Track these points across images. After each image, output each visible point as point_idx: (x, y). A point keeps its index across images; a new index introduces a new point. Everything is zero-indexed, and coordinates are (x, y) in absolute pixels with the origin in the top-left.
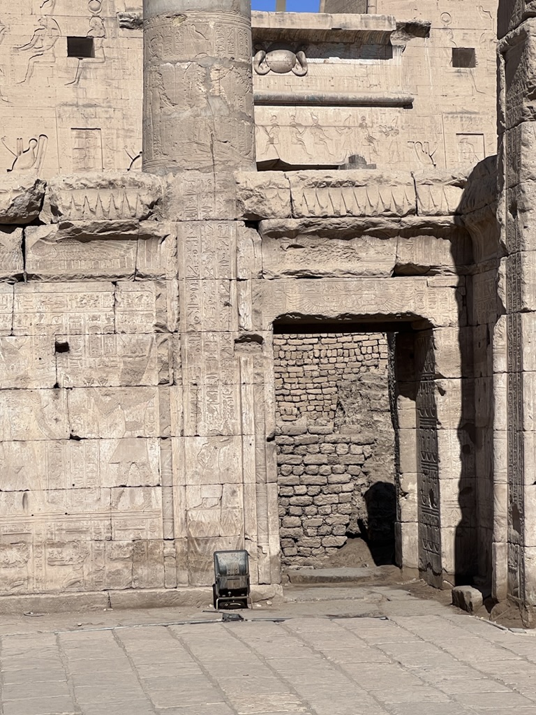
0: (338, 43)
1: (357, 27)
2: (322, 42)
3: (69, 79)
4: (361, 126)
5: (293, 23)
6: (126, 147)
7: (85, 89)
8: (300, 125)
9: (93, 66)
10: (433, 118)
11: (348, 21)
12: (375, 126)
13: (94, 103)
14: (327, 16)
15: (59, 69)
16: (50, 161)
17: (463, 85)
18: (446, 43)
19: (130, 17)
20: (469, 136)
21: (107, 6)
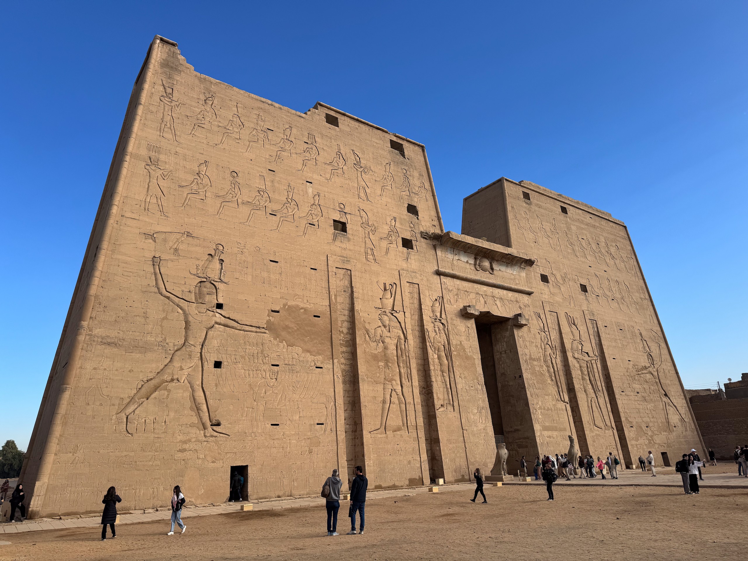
3: (403, 258)
4: (516, 301)
6: (429, 295)
7: (411, 264)
9: (413, 253)
13: (415, 271)
15: (399, 252)
16: (398, 297)
17: (546, 290)
18: (538, 271)
19: (427, 234)
20: (552, 313)
21: (416, 227)
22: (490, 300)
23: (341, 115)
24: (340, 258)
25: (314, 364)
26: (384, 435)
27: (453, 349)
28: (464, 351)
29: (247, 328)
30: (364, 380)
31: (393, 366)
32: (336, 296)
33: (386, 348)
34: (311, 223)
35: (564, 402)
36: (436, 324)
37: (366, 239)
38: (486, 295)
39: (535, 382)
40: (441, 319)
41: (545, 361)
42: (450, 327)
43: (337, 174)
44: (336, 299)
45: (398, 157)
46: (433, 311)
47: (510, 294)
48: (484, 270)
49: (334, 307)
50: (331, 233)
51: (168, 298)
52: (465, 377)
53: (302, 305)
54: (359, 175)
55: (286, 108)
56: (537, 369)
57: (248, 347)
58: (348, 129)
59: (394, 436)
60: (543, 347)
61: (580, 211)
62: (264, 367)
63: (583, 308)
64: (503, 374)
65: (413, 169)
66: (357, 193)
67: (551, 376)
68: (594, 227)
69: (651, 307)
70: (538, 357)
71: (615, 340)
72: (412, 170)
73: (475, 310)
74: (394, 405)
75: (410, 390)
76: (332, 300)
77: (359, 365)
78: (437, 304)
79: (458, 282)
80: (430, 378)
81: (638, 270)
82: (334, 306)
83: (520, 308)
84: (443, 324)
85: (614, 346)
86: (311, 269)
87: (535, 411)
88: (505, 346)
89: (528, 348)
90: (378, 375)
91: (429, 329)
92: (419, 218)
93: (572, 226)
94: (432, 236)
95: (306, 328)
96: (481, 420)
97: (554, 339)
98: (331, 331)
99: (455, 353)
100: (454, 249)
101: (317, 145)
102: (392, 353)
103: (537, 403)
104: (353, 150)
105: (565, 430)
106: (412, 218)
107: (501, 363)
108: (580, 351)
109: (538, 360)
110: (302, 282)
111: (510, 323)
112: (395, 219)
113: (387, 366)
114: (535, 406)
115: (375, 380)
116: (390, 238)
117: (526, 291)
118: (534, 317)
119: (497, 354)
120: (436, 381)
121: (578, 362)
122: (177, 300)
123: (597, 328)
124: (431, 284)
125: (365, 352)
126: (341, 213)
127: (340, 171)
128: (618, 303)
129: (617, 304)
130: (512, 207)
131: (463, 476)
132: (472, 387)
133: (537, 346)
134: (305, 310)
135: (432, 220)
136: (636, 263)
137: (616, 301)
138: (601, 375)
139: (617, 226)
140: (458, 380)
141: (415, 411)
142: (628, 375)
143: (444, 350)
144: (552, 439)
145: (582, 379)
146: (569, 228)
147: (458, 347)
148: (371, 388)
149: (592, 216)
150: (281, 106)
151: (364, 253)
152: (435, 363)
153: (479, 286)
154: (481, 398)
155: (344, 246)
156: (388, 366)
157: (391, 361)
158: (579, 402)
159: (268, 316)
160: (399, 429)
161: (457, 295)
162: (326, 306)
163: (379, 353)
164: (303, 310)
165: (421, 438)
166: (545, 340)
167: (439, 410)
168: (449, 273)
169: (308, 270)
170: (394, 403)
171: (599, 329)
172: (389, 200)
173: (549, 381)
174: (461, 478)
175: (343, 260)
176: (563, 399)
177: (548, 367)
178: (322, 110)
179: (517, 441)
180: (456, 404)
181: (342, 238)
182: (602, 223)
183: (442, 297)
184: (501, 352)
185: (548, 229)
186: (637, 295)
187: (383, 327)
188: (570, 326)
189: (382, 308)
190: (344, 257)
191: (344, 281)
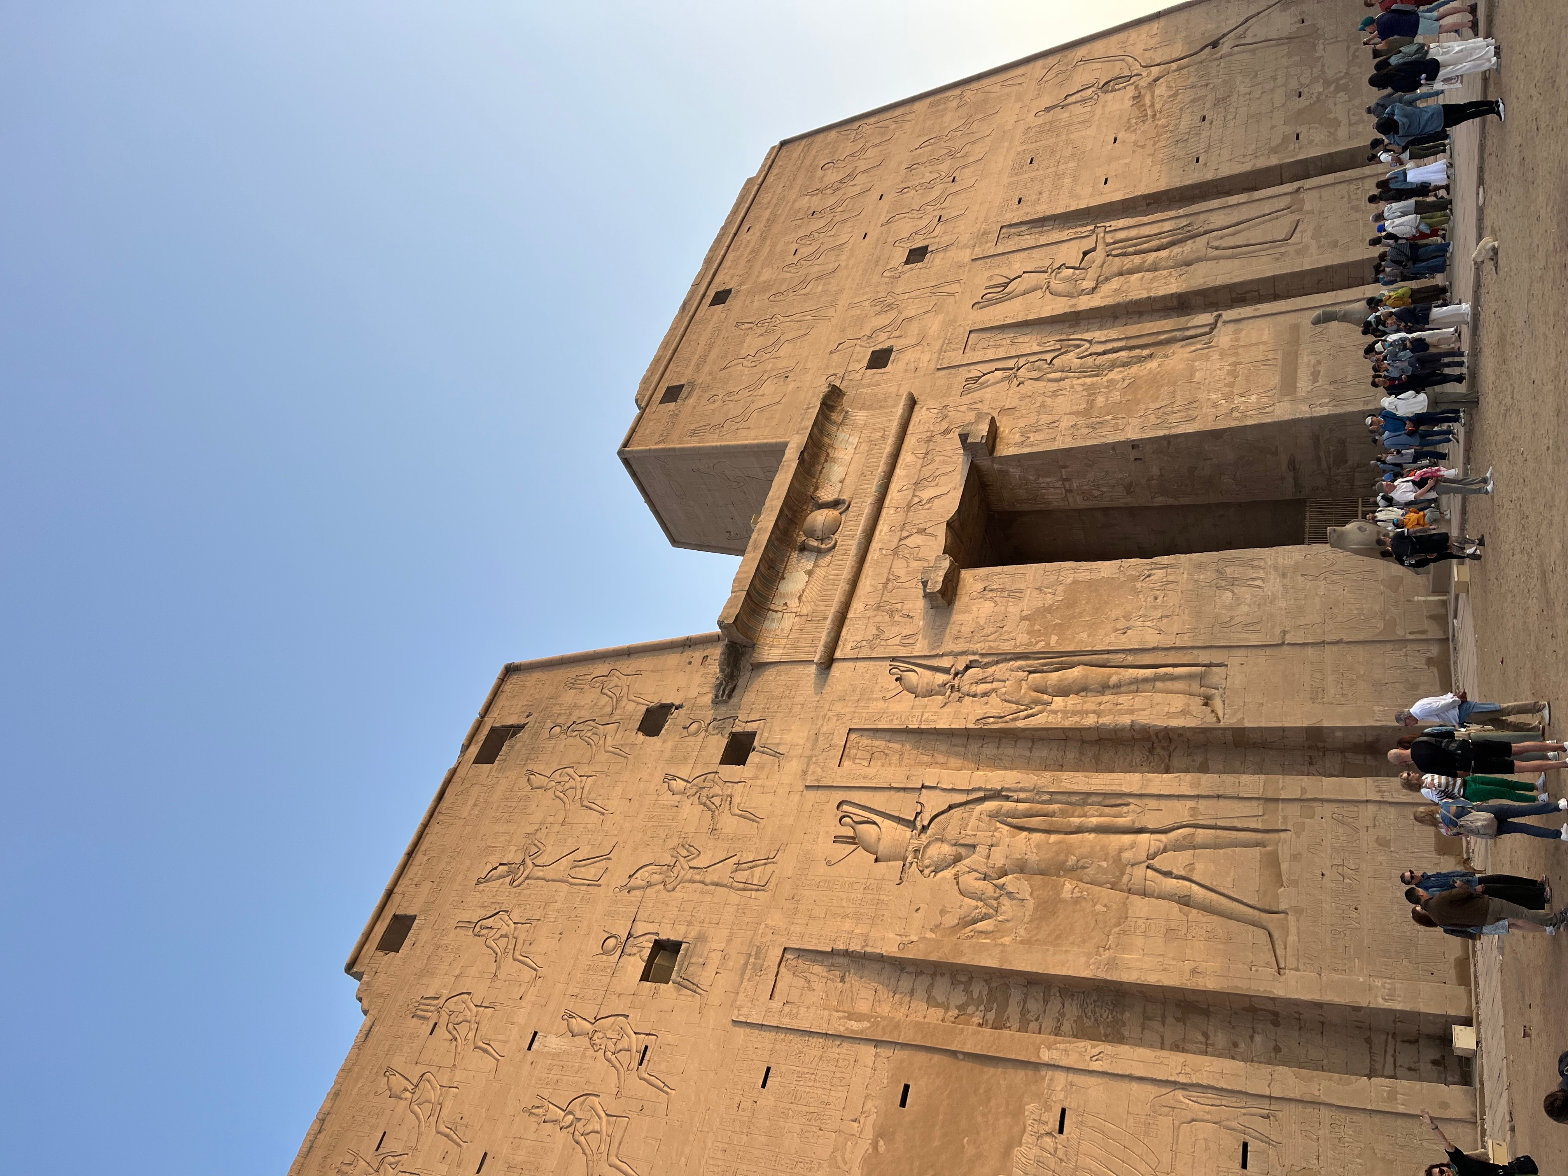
1: (802, 435)
3: (773, 768)
6: (884, 698)
7: (793, 746)
8: (910, 502)
9: (766, 735)
10: (939, 376)
12: (932, 429)
13: (813, 736)
14: (784, 464)
15: (756, 778)
16: (878, 801)
17: (910, 356)
18: (858, 376)
19: (721, 684)
20: (970, 342)
21: (699, 714)
22: (919, 517)
23: (389, 904)
24: (747, 976)
25: (1048, 1139)
26: (1291, 918)
27: (1040, 646)
28: (1049, 610)
30: (1112, 963)
31: (1077, 852)
32: (851, 1016)
33: (1021, 868)
34: (638, 1057)
35: (1213, 326)
36: (965, 689)
37: (708, 880)
38: (903, 527)
39: (1153, 406)
40: (953, 671)
41: (1098, 371)
42: (978, 647)
43: (527, 943)
44: (858, 1017)
45: (518, 746)
46: (930, 693)
47: (906, 457)
48: (834, 528)
49: (884, 1029)
50: (675, 995)
52: (1127, 618)
53: (865, 1145)
54: (540, 874)
56: (1116, 396)
58: (426, 887)
59: (1295, 883)
60: (1058, 375)
61: (730, 256)
63: (967, 259)
64: (1129, 489)
65: (555, 705)
66: (584, 888)
67: (1141, 360)
68: (771, 221)
69: (984, 82)
70: (1085, 393)
71: (1059, 176)
72: (556, 709)
73: (936, 568)
74: (1197, 866)
75: (1153, 803)
76: (862, 1032)
77: (1064, 972)
78: (912, 678)
79: (857, 606)
80: (1123, 729)
81: (888, 115)
82: (880, 1028)
83: (947, 432)
84: (968, 668)
85: (1074, 181)
86: (764, 1086)
87: (1235, 414)
88: (1049, 480)
89: (1056, 418)
90: (1099, 907)
91: (980, 712)
92: (677, 703)
93: (763, 279)
94: (727, 670)
95: (936, 1143)
96: (1256, 583)
97: (1039, 344)
98: (954, 1053)
99: (1054, 639)
100: (769, 610)
101: (445, 993)
102: (1038, 846)
103: (1215, 405)
104: (478, 883)
105: (1295, 328)
106: (675, 724)
107: (1096, 493)
108: (1077, 272)
109: (1091, 392)
110: (798, 1128)
111: (984, 462)
112: (669, 778)
113: (1073, 871)
114: (1222, 411)
115: (1114, 921)
116: (717, 801)
117: (902, 415)
118: (977, 395)
119: (1071, 499)
120: (1132, 712)
121: (1107, 279)
123: (1022, 223)
124: (854, 690)
125: (1027, 942)
126: (627, 950)
127: (522, 933)
128: (964, 167)
129: (966, 170)
130: (694, 433)
131: (1430, 662)
132: (1156, 598)
133: (1055, 394)
134: (882, 1133)
135: (690, 663)
136: (872, 120)
137: (957, 172)
138: (1146, 219)
139: (779, 163)
140: (1131, 640)
141: (1218, 797)
142: (1154, 145)
143: (1042, 672)
144: (1322, 369)
145: (1156, 270)
146: (766, 286)
147: (1037, 627)
148: (1139, 941)
149: (745, 227)
151: (748, 894)
152: (1079, 707)
153: (875, 545)
154: (1190, 574)
155: (715, 959)
156: (1073, 869)
157: (1062, 857)
158: (1218, 283)
160: (1272, 862)
161: (891, 613)
162: (877, 1055)
163: (1035, 894)
164: (881, 1143)
165: (1304, 791)
166: (1039, 369)
167: (1220, 714)
168: (829, 633)
169: (767, 1098)
170: (1191, 867)
171: (1026, 219)
172: (619, 789)
173: (1153, 364)
174: (1435, 670)
175: (754, 968)
176: (1207, 329)
177: (1113, 366)
178: (366, 961)
179: (1324, 465)
180: (1204, 657)
181: (693, 960)
182: (765, 201)
183: (894, 659)
184: (1067, 491)
185: (759, 342)
186: (947, 118)
187: (961, 867)
188: (1010, 297)
189: (905, 859)
190: (746, 963)
191: (813, 978)
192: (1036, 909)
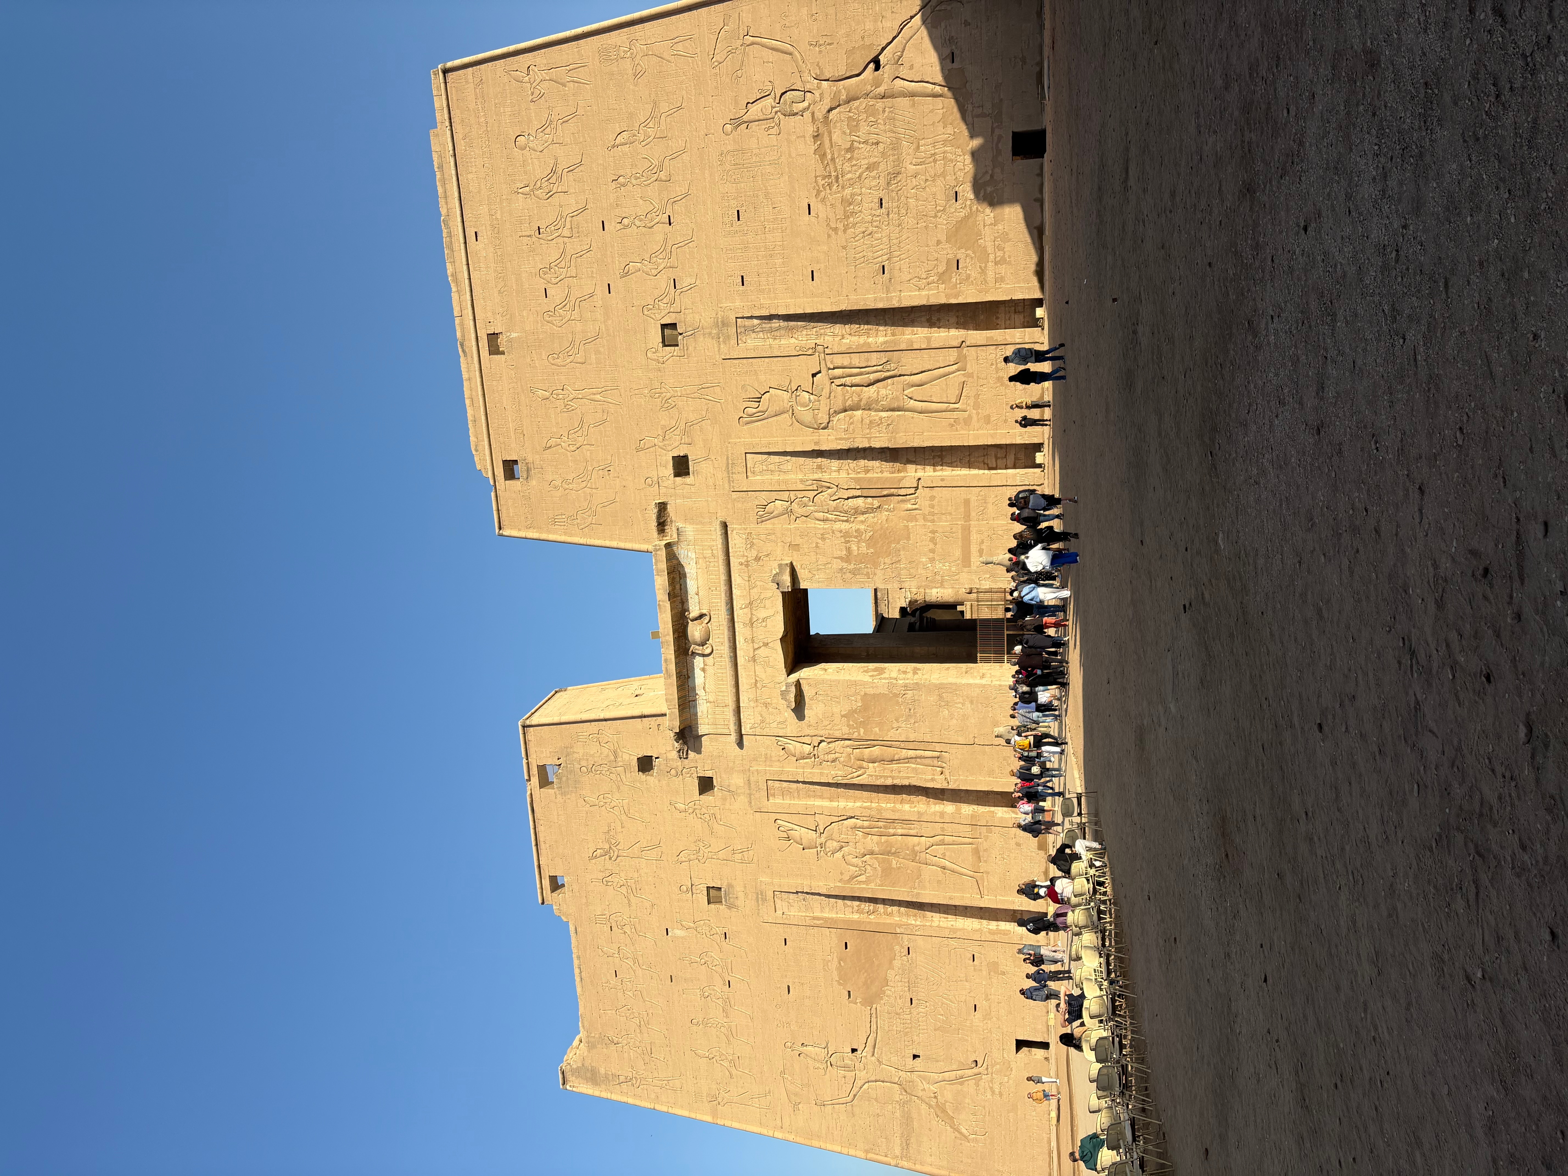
0: (681, 585)
1: (665, 580)
2: (681, 599)
3: (731, 798)
4: (747, 566)
5: (668, 634)
6: (779, 761)
7: (738, 787)
8: (751, 619)
9: (719, 780)
10: (735, 500)
11: (661, 587)
12: (746, 554)
13: (747, 782)
14: (659, 605)
15: (723, 802)
16: (794, 819)
17: (705, 469)
18: (671, 484)
19: (678, 747)
20: (748, 466)
21: (672, 763)
22: (761, 634)
23: (542, 871)
24: (760, 904)
25: (904, 958)
26: (985, 875)
27: (855, 735)
28: (855, 711)
29: (874, 1027)
30: (917, 895)
31: (895, 845)
34: (723, 936)
35: (917, 488)
36: (822, 757)
37: (721, 858)
38: (752, 640)
40: (812, 745)
42: (821, 733)
43: (638, 889)
45: (564, 779)
46: (803, 757)
47: (736, 579)
48: (708, 634)
50: (728, 909)
51: (855, 1096)
52: (897, 720)
53: (836, 963)
54: (625, 854)
55: (574, 950)
56: (864, 547)
57: (894, 1028)
58: (559, 862)
59: (984, 860)
60: (820, 515)
61: (475, 276)
62: (915, 1013)
63: (717, 357)
65: (573, 753)
68: (495, 227)
70: (843, 540)
71: (770, 252)
74: (947, 854)
76: (821, 924)
78: (790, 748)
79: (744, 698)
82: (829, 923)
85: (785, 265)
86: (786, 944)
91: (834, 772)
92: (654, 755)
93: (529, 327)
95: (863, 961)
97: (802, 481)
98: (862, 931)
99: (862, 730)
100: (689, 701)
101: (607, 913)
102: (877, 843)
104: (590, 858)
106: (660, 769)
108: (812, 397)
112: (673, 804)
116: (707, 817)
117: (721, 536)
118: (768, 525)
121: (836, 413)
122: (855, 1090)
123: (751, 317)
124: (761, 754)
125: (881, 886)
126: (694, 891)
127: (632, 884)
128: (674, 201)
129: (678, 207)
130: (554, 522)
132: (910, 710)
133: (823, 537)
134: (840, 959)
135: (650, 729)
137: (670, 208)
140: (902, 734)
142: (845, 231)
143: (859, 749)
144: (985, 547)
145: (869, 409)
146: (538, 340)
147: (852, 723)
148: (927, 885)
149: (472, 235)
150: (574, 956)
151: (744, 864)
152: (882, 773)
153: (739, 654)
155: (741, 895)
156: (894, 853)
157: (889, 849)
158: (915, 444)
159: (856, 1003)
160: (976, 851)
161: (766, 706)
162: (829, 932)
164: (842, 962)
165: (986, 821)
166: (806, 505)
167: (949, 782)
168: (733, 716)
169: (789, 949)
170: (944, 854)
171: (755, 311)
172: (646, 808)
175: (763, 900)
176: (912, 491)
177: (857, 512)
178: (550, 899)
181: (731, 896)
183: (777, 736)
187: (844, 851)
188: (767, 416)
189: (817, 848)
190: (757, 897)
191: (791, 901)
192: (882, 872)
